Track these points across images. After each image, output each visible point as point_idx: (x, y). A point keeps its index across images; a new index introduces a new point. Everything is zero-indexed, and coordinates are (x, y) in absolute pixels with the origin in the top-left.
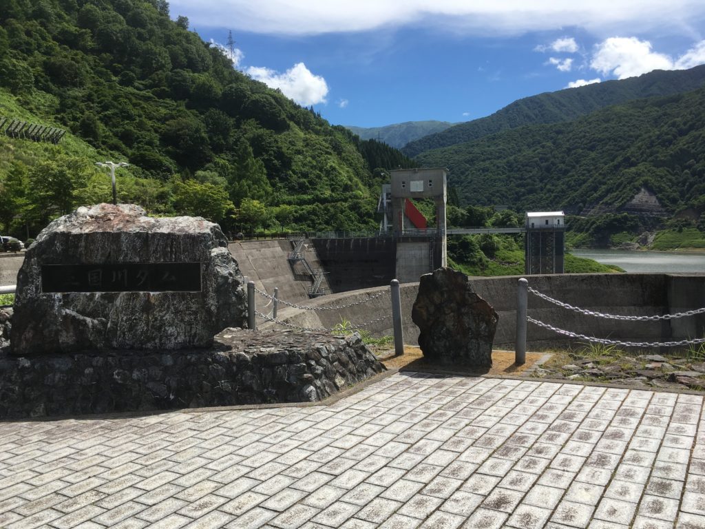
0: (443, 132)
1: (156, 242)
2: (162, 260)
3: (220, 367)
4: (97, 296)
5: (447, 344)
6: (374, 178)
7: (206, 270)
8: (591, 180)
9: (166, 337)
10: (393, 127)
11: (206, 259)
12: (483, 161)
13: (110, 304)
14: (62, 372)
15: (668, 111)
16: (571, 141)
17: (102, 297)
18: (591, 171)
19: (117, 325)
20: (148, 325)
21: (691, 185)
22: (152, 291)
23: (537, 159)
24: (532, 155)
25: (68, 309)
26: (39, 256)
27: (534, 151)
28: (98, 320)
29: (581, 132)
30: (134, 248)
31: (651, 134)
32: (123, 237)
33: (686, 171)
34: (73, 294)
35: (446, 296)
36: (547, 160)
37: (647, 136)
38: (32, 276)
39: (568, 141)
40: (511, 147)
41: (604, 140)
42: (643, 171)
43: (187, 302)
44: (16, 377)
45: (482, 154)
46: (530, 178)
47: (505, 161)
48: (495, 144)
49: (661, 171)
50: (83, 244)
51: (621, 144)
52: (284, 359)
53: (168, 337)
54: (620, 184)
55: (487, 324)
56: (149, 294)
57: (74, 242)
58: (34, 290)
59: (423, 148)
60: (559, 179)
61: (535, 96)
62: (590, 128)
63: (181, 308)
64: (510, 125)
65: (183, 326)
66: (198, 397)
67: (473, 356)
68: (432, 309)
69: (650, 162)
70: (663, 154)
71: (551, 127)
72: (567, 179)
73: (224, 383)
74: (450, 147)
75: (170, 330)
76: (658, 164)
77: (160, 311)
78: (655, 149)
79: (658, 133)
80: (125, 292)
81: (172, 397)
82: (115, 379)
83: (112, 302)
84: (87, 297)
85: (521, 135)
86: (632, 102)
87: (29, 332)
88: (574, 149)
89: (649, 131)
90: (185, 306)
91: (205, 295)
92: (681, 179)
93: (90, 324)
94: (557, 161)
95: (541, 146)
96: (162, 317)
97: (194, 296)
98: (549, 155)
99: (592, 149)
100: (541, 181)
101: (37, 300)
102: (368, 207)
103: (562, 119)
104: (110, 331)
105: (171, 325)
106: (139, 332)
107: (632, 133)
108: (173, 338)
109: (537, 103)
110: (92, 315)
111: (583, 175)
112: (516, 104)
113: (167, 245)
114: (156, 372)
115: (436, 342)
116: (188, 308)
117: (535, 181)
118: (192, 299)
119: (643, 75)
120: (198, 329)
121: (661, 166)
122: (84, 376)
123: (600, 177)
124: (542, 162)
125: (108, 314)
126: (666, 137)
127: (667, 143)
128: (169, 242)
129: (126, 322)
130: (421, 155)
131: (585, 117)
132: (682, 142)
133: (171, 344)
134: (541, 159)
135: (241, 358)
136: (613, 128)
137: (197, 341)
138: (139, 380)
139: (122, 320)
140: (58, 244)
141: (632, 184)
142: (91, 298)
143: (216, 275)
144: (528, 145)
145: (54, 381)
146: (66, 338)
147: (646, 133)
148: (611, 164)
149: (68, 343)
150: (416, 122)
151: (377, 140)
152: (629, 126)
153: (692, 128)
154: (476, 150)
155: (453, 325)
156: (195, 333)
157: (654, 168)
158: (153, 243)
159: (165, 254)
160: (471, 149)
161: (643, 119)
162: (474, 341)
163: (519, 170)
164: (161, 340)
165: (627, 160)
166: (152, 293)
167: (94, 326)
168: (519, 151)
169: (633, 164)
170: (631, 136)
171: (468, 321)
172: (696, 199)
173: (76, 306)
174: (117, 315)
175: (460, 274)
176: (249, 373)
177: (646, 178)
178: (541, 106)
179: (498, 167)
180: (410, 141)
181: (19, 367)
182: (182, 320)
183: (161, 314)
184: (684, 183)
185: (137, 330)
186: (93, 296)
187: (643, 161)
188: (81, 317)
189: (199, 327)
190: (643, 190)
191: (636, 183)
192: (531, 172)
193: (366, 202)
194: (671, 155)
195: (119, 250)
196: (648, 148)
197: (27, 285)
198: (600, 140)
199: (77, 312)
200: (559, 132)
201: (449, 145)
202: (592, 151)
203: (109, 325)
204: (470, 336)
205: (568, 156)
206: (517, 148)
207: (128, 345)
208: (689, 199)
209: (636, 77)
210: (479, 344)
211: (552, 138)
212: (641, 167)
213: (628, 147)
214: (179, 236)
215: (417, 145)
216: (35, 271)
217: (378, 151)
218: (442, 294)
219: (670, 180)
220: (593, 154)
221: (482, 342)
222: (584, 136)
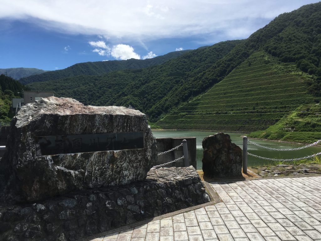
0: (41, 74)
1: (118, 120)
2: (121, 131)
3: (163, 191)
4: (79, 155)
5: (222, 167)
6: (5, 95)
7: (147, 136)
8: (110, 101)
9: (123, 177)
10: (13, 70)
11: (147, 130)
12: (61, 90)
13: (87, 160)
14: (70, 209)
15: (138, 75)
16: (101, 84)
17: (82, 156)
18: (110, 97)
19: (91, 173)
20: (112, 171)
21: (147, 105)
22: (115, 150)
23: (87, 90)
24: (84, 89)
25: (58, 166)
26: (32, 130)
27: (86, 87)
28: (78, 171)
29: (105, 80)
30: (104, 124)
31: (132, 83)
32: (97, 118)
33: (145, 99)
34: (61, 155)
35: (221, 145)
36: (91, 91)
37: (130, 84)
38: (28, 145)
39: (100, 84)
40: (75, 84)
41: (114, 85)
42: (130, 98)
43: (136, 155)
44: (36, 218)
45: (61, 86)
46: (84, 99)
47: (72, 90)
48: (67, 82)
49: (136, 99)
50: (68, 122)
51: (121, 87)
52: (191, 182)
53: (124, 177)
54: (122, 103)
55: (240, 157)
56: (114, 152)
57: (62, 121)
58: (31, 154)
59: (30, 81)
60: (97, 100)
61: (85, 63)
62: (109, 79)
63: (133, 159)
64: (74, 75)
65: (133, 169)
66: (157, 209)
67: (234, 172)
68: (215, 152)
69: (132, 94)
70: (137, 92)
71: (93, 77)
72: (100, 100)
73: (168, 200)
74: (45, 82)
75: (126, 173)
76: (135, 96)
77: (121, 162)
78: (133, 90)
79: (134, 83)
80: (97, 152)
81: (143, 212)
82: (107, 207)
83: (88, 159)
84: (72, 156)
85: (79, 79)
86: (125, 70)
87: (36, 185)
88: (102, 87)
89: (131, 82)
90: (135, 158)
91: (146, 150)
92: (143, 102)
93: (74, 175)
94: (95, 92)
95: (89, 85)
96: (122, 165)
97: (140, 152)
98: (92, 89)
99: (110, 88)
100: (89, 100)
101: (34, 162)
102: (5, 110)
103: (97, 74)
104: (87, 177)
105: (126, 170)
106: (107, 176)
107: (125, 83)
108: (127, 177)
109: (86, 66)
110: (74, 169)
111: (107, 98)
112: (76, 65)
113: (124, 122)
114: (131, 199)
115: (217, 167)
116: (136, 159)
117: (86, 100)
118: (139, 153)
119: (128, 60)
120: (140, 171)
121: (136, 97)
122: (87, 209)
123: (113, 100)
124: (89, 92)
125: (85, 167)
126: (137, 85)
127: (137, 88)
128: (126, 120)
129: (98, 170)
130: (29, 85)
131: (106, 74)
132: (143, 88)
133: (125, 181)
134: (89, 91)
135: (172, 184)
136: (118, 80)
137: (140, 178)
138: (122, 206)
139: (95, 169)
140: (47, 122)
141: (126, 103)
142: (74, 157)
143: (152, 139)
144: (83, 84)
145: (67, 216)
146: (62, 186)
147: (130, 83)
148: (118, 95)
149: (63, 189)
150: (25, 68)
151: (5, 75)
152: (124, 80)
153: (146, 82)
154: (58, 84)
155: (225, 159)
156: (139, 173)
157: (133, 97)
158: (116, 121)
159: (123, 128)
160: (55, 84)
161: (129, 77)
162: (234, 165)
163: (79, 95)
164: (119, 180)
165: (123, 93)
166: (115, 151)
167: (76, 175)
168: (79, 86)
169: (126, 95)
170: (125, 84)
171: (232, 156)
172: (149, 110)
173: (64, 163)
174: (92, 167)
175: (227, 135)
176: (177, 192)
177: (131, 101)
178: (88, 67)
179: (69, 93)
180: (22, 77)
181: (38, 211)
182: (133, 166)
183: (121, 163)
184: (144, 103)
185: (106, 175)
186: (76, 155)
187: (129, 94)
188: (67, 171)
189: (141, 169)
190: (130, 106)
191: (127, 103)
192: (85, 96)
193: (3, 108)
194: (139, 92)
195: (93, 126)
196: (131, 89)
197: (25, 151)
198: (113, 84)
199: (65, 167)
200: (96, 80)
201: (44, 81)
202: (110, 89)
203: (86, 174)
204: (232, 163)
205: (100, 90)
206: (78, 85)
207: (99, 185)
208: (146, 110)
209: (125, 60)
210: (236, 166)
211: (93, 82)
212: (129, 97)
213: (124, 88)
214: (132, 116)
215: (26, 80)
216: (31, 142)
217: (7, 81)
218: (220, 144)
219: (140, 102)
220: (110, 90)
221: (238, 165)
222: (107, 82)
